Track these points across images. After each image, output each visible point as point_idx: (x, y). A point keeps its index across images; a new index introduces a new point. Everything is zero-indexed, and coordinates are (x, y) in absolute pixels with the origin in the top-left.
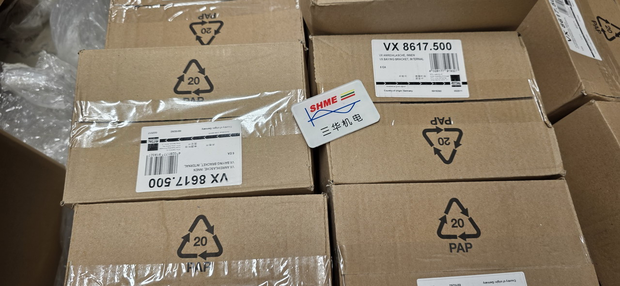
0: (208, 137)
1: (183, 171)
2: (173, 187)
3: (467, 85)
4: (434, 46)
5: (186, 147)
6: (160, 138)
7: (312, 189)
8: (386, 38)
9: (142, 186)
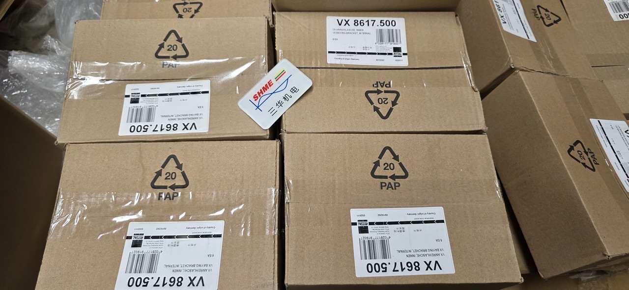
0: (182, 94)
1: (159, 120)
2: (150, 132)
3: (407, 56)
4: (381, 22)
5: (163, 101)
6: (141, 94)
7: (268, 137)
8: (339, 16)
9: (124, 131)
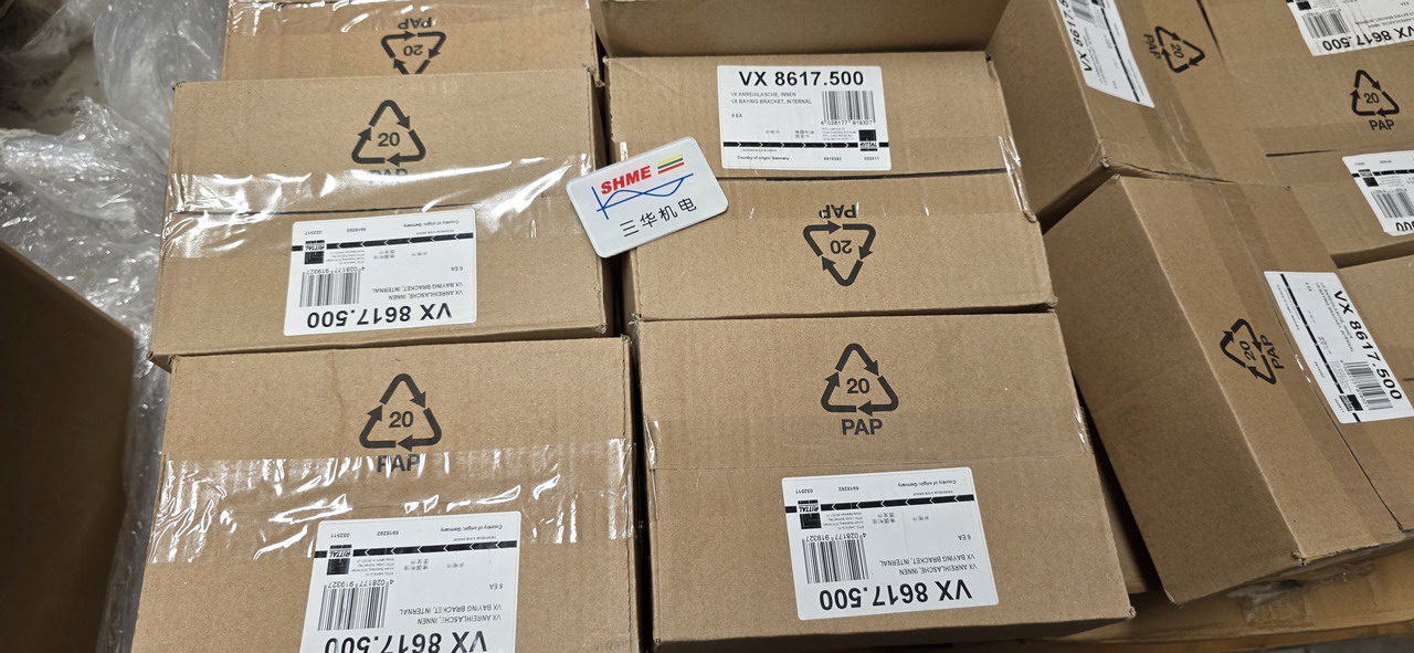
0: (415, 240)
1: (369, 299)
2: (351, 326)
3: (887, 149)
4: (832, 77)
5: (375, 258)
6: (327, 242)
7: (604, 330)
8: (744, 64)
9: (295, 325)
